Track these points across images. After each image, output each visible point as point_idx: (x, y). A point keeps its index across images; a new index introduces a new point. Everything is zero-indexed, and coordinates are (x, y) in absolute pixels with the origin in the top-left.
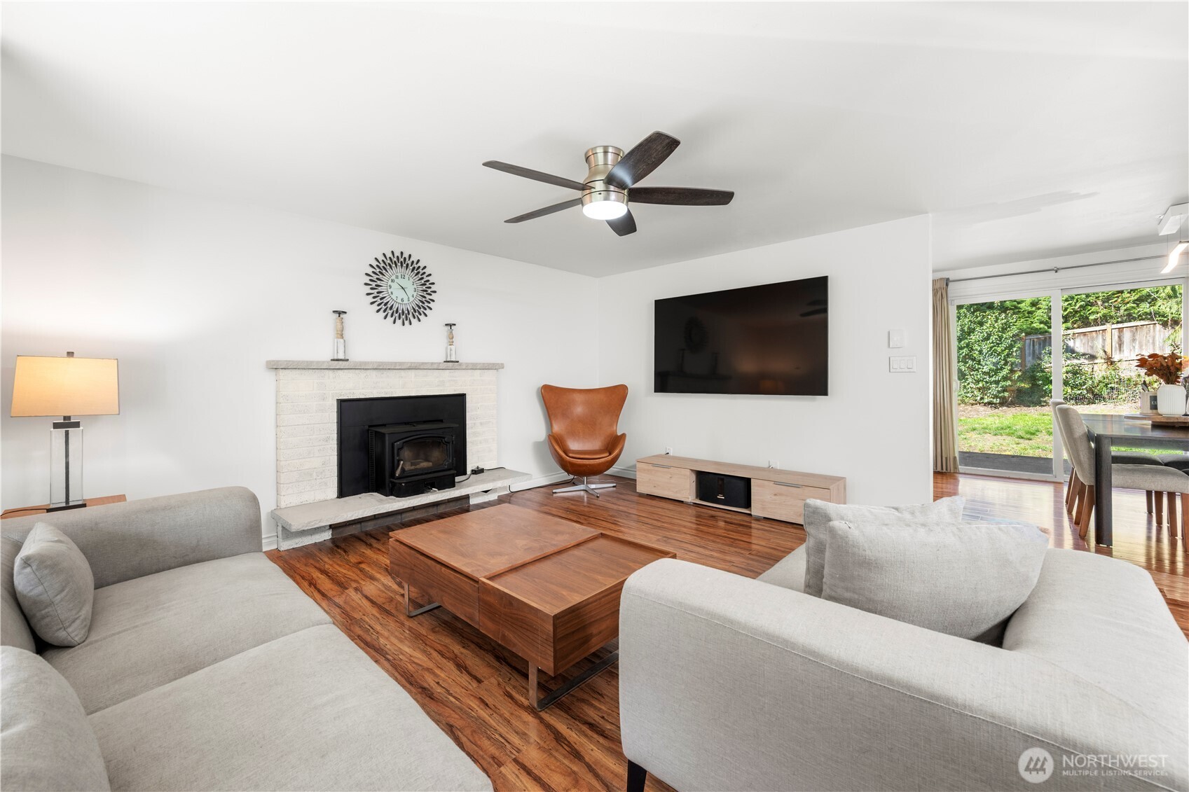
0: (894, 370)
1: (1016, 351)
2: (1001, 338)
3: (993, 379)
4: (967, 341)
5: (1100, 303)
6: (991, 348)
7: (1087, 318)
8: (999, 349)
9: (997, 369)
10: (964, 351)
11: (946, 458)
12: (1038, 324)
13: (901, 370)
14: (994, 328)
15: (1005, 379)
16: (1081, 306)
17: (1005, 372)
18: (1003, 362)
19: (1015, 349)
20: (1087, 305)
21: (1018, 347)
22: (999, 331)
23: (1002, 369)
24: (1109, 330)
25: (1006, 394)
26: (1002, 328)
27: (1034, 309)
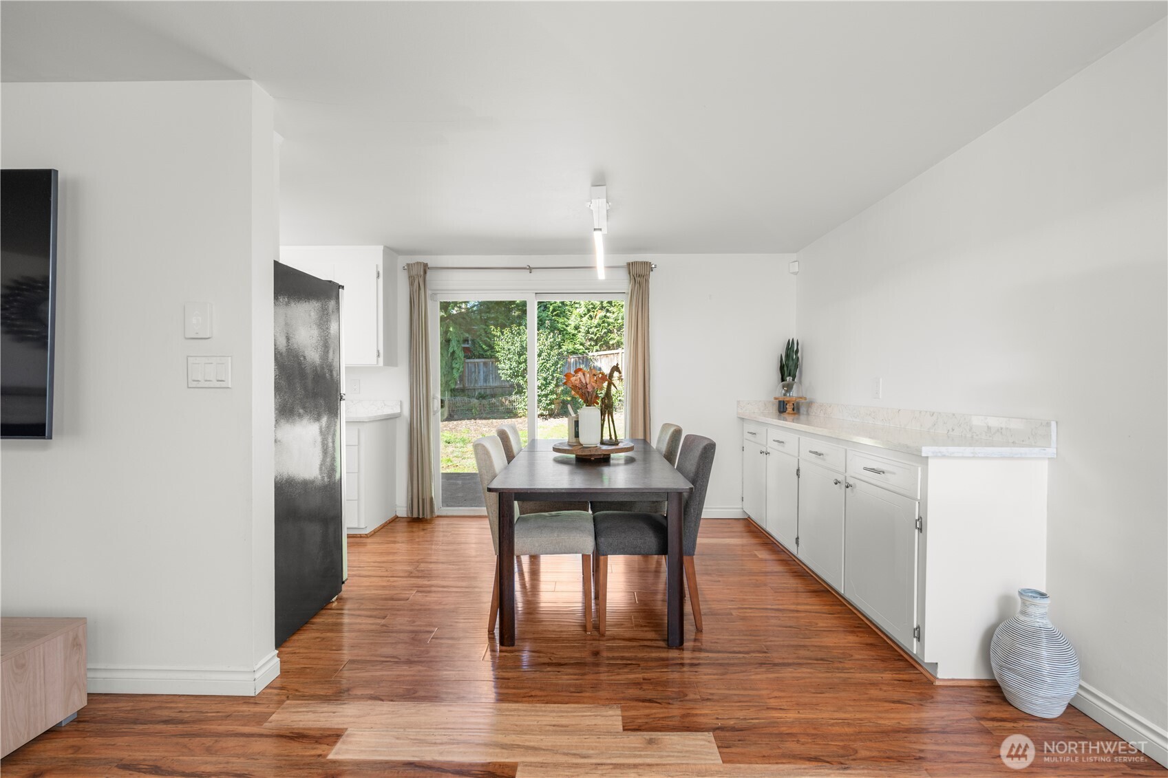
0: (194, 384)
1: (560, 367)
2: (549, 354)
3: (543, 393)
4: (524, 356)
5: (615, 331)
6: (543, 364)
7: (608, 342)
8: (548, 365)
9: (547, 384)
10: (522, 365)
11: (423, 500)
12: (578, 345)
13: (207, 384)
14: (545, 345)
15: (552, 392)
16: (605, 333)
17: (551, 387)
18: (550, 377)
19: (559, 366)
20: (608, 332)
21: (562, 365)
22: (548, 349)
23: (550, 383)
24: (620, 353)
25: (553, 406)
26: (551, 346)
27: (576, 332)
